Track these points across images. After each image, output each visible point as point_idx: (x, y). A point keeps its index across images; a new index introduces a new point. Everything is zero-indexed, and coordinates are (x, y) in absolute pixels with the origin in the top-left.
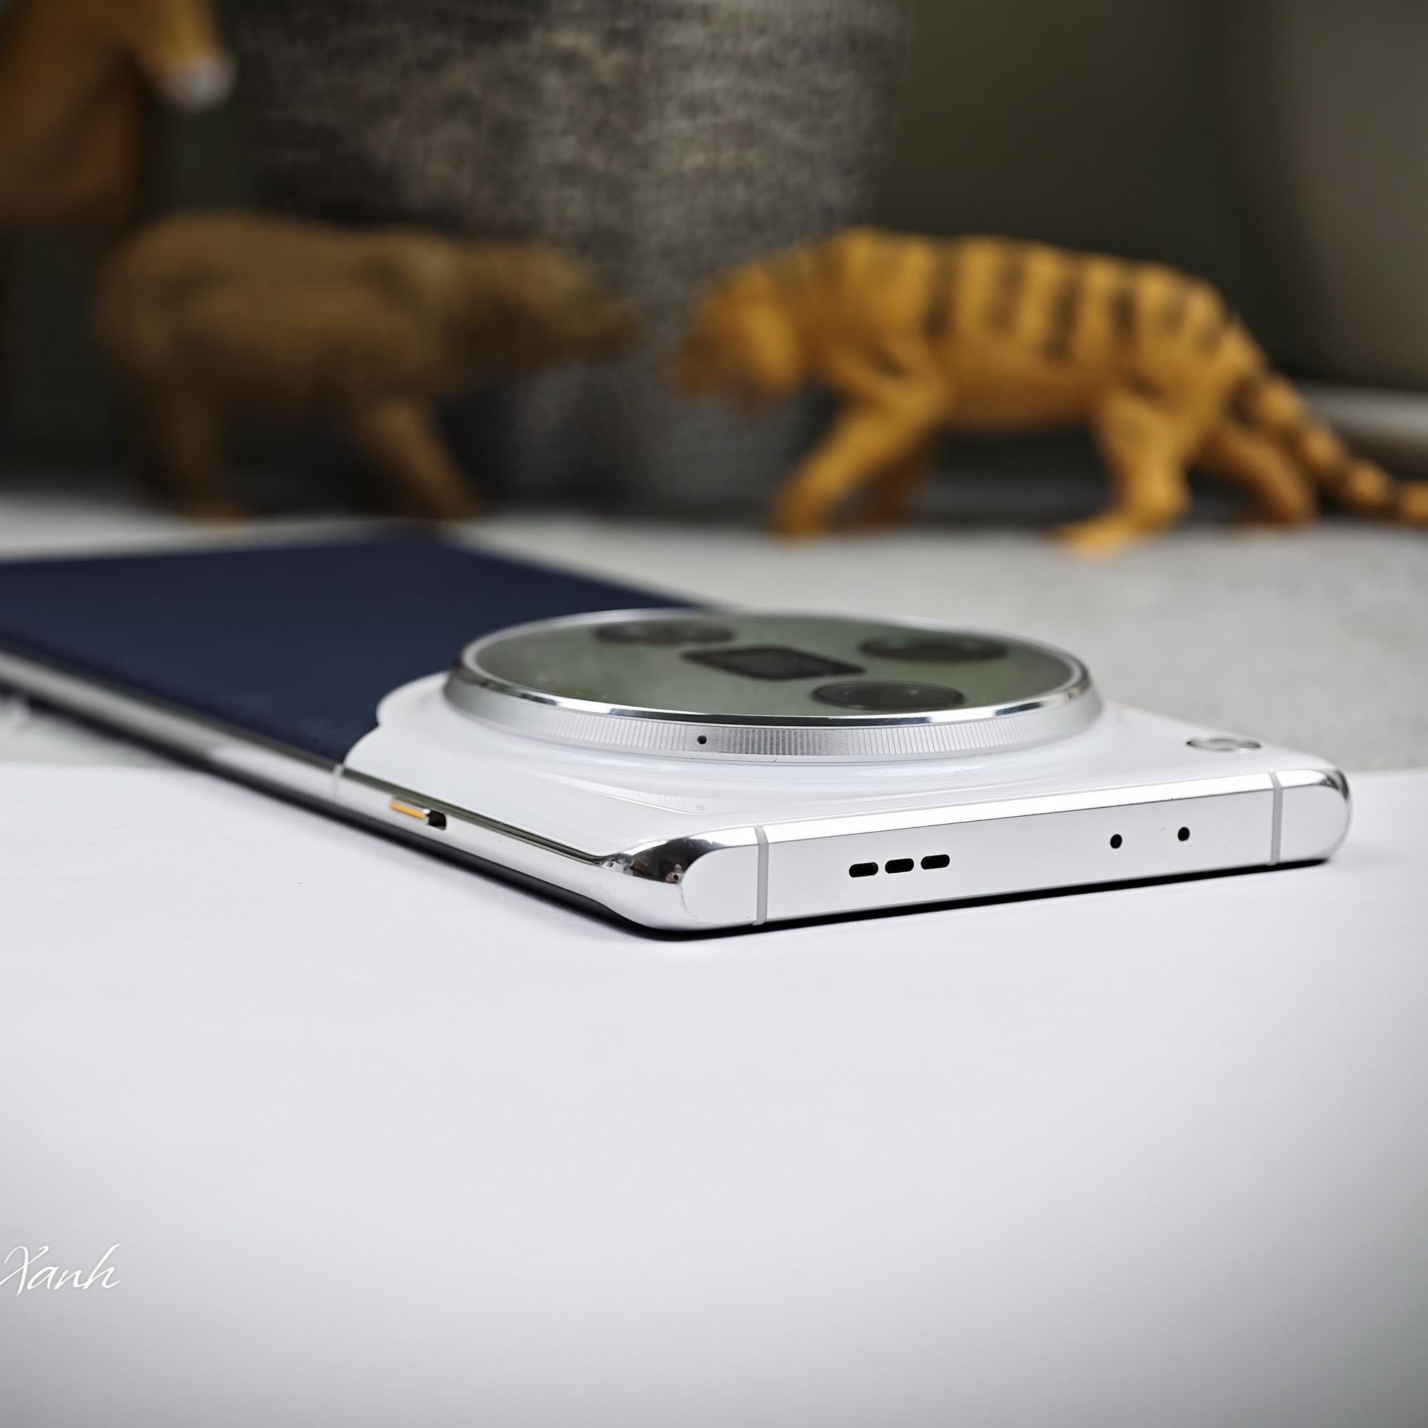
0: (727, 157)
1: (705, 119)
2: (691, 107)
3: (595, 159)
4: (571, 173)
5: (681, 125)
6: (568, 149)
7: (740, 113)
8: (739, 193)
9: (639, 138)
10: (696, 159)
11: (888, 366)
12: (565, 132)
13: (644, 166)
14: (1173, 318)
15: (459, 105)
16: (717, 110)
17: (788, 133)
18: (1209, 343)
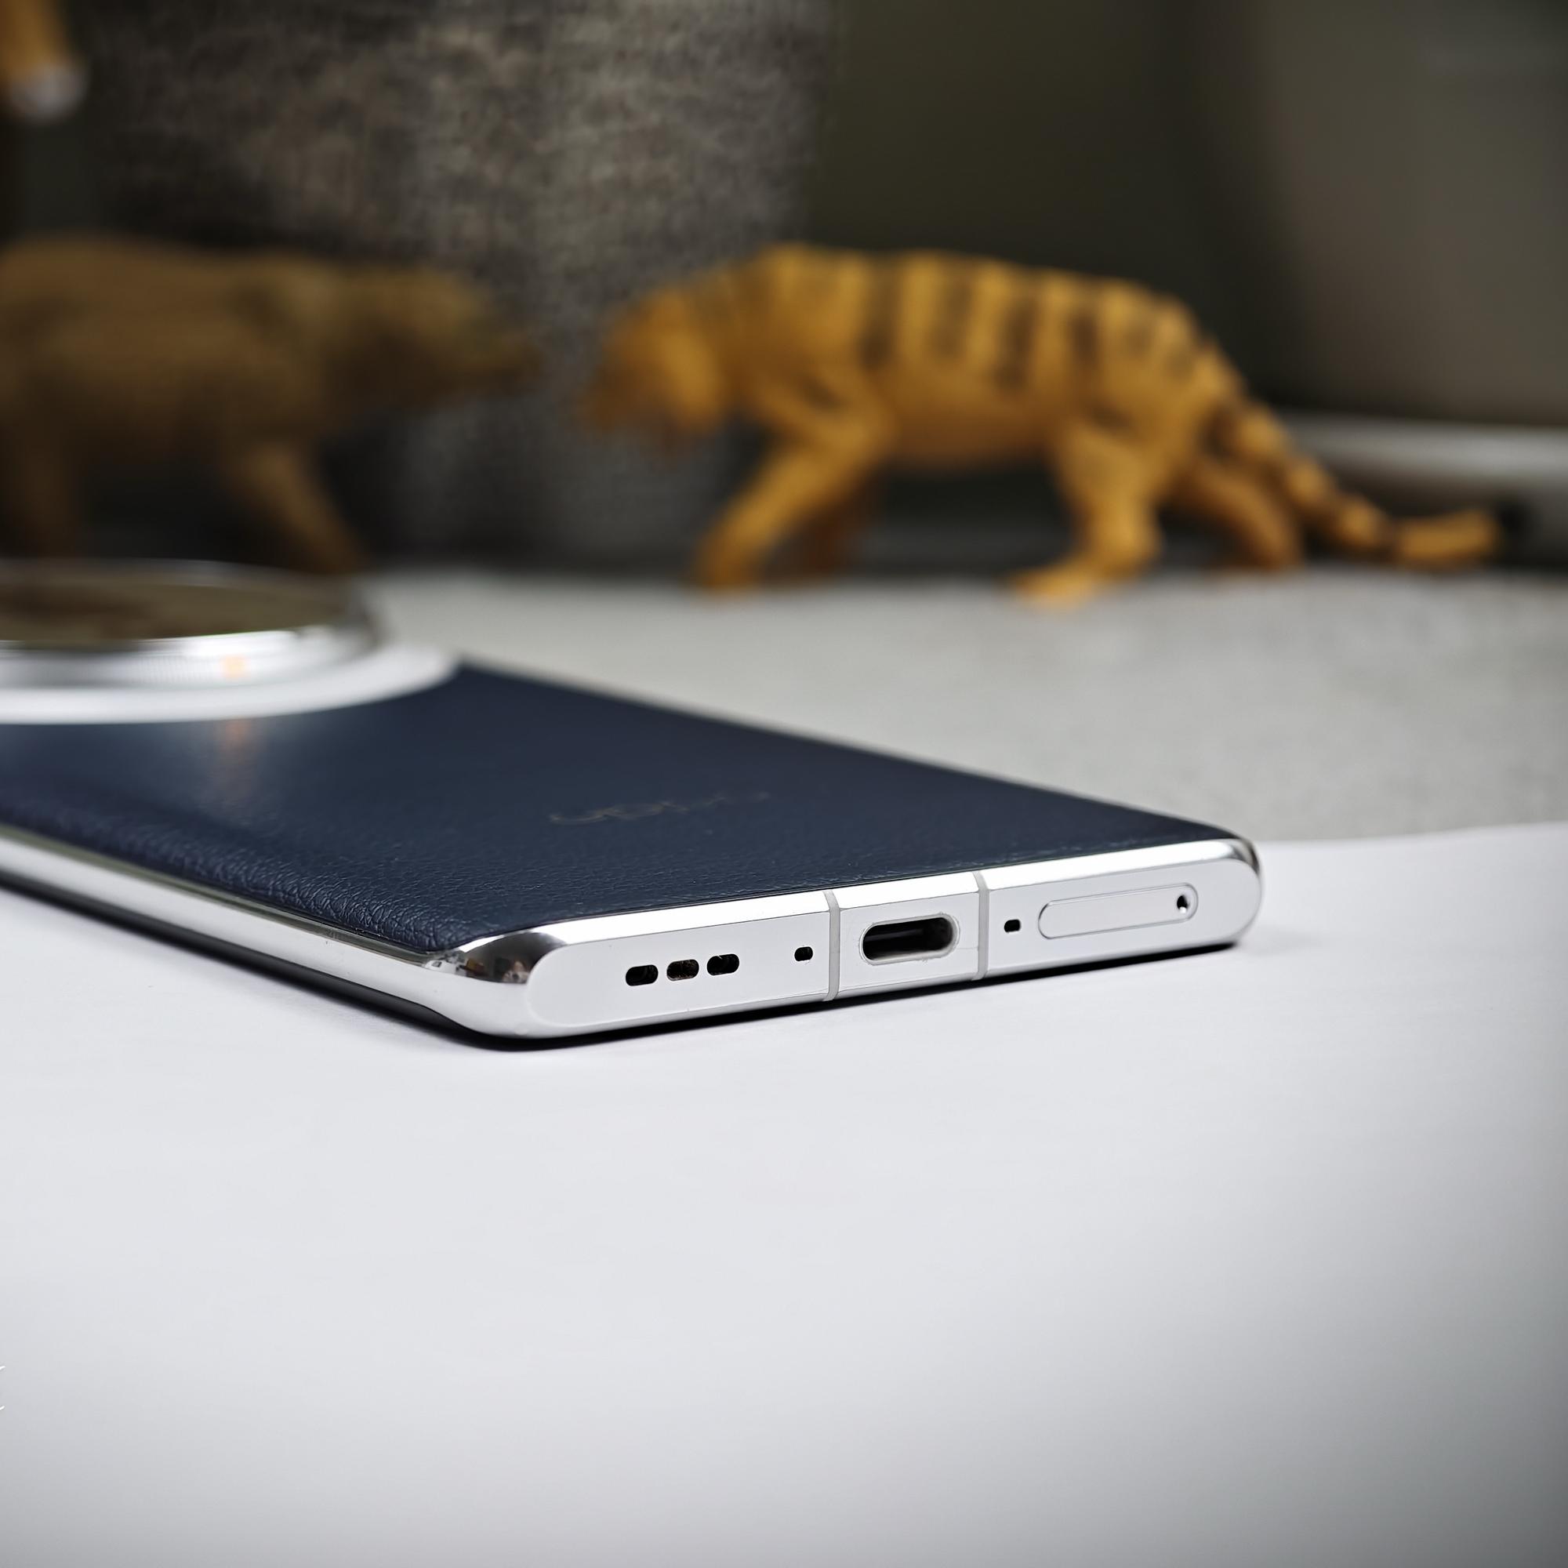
0: (640, 168)
1: (614, 125)
2: (599, 112)
3: (492, 172)
4: (463, 188)
5: (584, 133)
6: (460, 159)
7: (654, 118)
8: (653, 208)
9: (540, 147)
10: (604, 171)
11: (821, 397)
12: (457, 141)
13: (546, 178)
14: (1139, 341)
15: (337, 113)
16: (627, 114)
17: (709, 141)
18: (1179, 368)
